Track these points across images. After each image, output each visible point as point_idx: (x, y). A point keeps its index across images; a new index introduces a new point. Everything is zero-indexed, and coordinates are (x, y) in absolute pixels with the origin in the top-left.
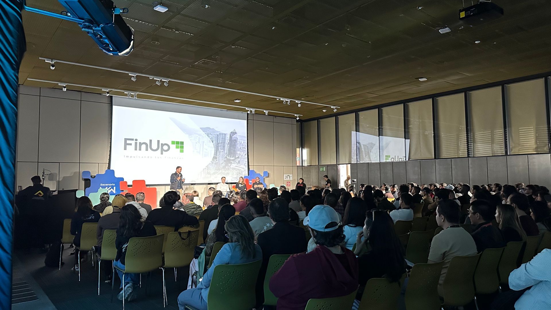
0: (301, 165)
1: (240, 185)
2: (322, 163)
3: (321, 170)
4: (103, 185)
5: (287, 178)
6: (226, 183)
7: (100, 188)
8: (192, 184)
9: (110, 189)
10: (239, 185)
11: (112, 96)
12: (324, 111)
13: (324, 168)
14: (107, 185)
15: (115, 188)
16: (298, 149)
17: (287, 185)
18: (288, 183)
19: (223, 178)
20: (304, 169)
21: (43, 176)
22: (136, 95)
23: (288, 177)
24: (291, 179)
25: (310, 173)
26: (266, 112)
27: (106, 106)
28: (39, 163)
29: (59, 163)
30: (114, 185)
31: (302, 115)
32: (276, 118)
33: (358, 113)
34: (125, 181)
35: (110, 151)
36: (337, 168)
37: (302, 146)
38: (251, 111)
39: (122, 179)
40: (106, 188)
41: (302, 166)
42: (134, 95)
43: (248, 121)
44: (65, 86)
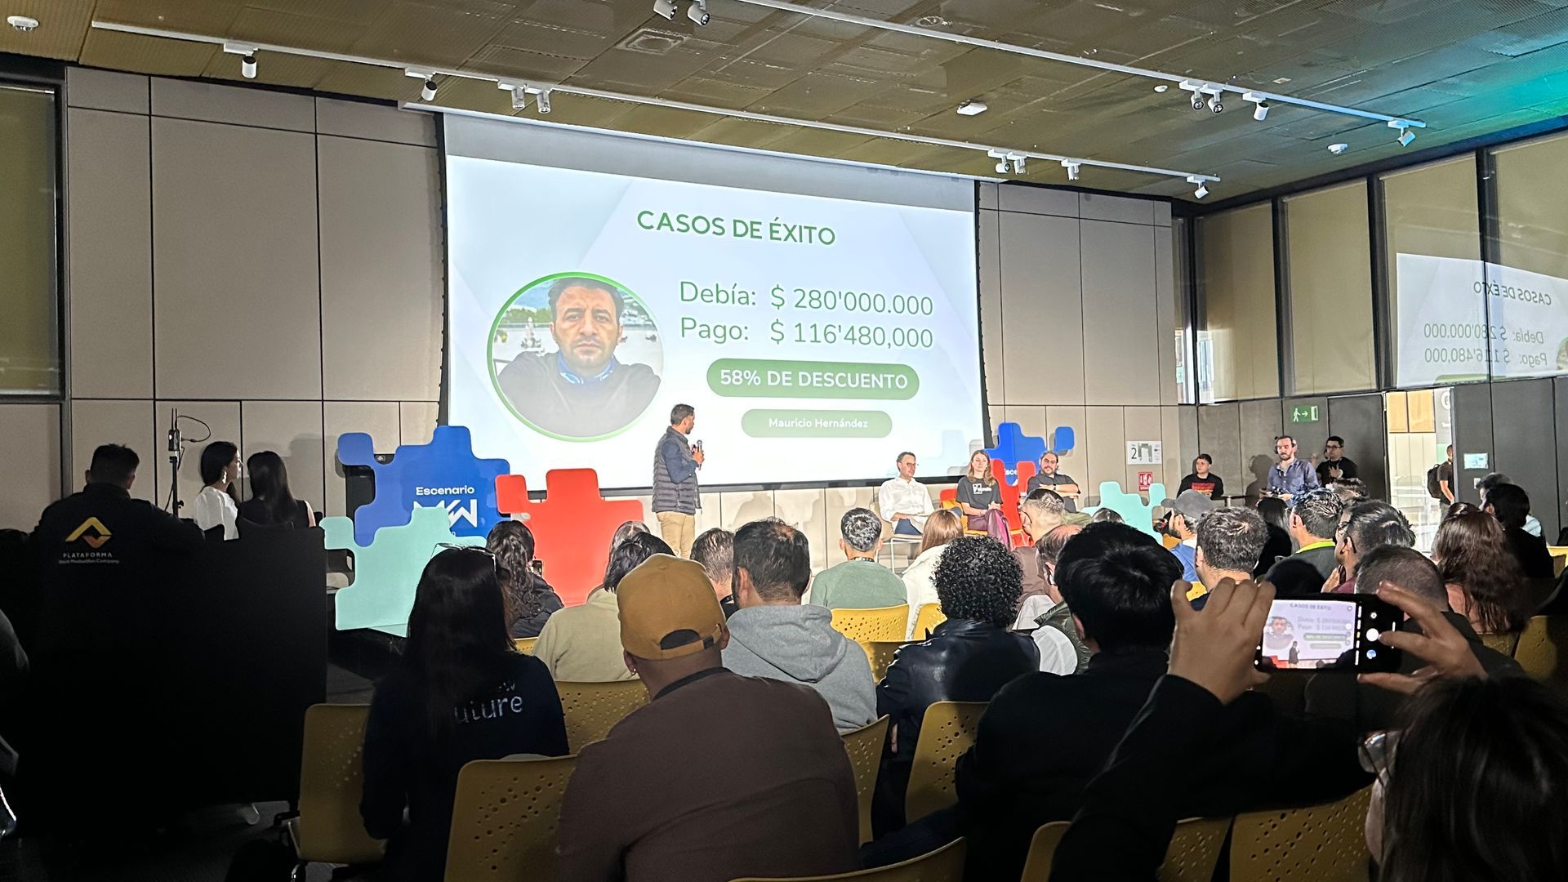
0: (1192, 401)
1: (978, 489)
2: (1299, 390)
3: (1296, 419)
4: (427, 492)
5: (1140, 455)
6: (919, 480)
7: (416, 504)
8: (768, 486)
9: (455, 510)
10: (975, 489)
11: (441, 114)
12: (1335, 148)
13: (1313, 408)
14: (441, 491)
15: (474, 503)
16: (1179, 333)
17: (1142, 484)
18: (1145, 478)
19: (906, 461)
20: (1205, 417)
21: (171, 449)
22: (546, 96)
23: (1144, 451)
24: (1157, 459)
25: (1236, 433)
26: (1071, 165)
27: (418, 161)
28: (157, 402)
29: (240, 401)
30: (470, 490)
31: (1218, 179)
32: (1088, 199)
33: (1488, 154)
34: (513, 472)
35: (445, 350)
36: (1383, 409)
37: (1196, 317)
38: (1010, 163)
39: (503, 465)
40: (439, 506)
41: (1197, 403)
42: (538, 98)
43: (980, 216)
44: (249, 53)
